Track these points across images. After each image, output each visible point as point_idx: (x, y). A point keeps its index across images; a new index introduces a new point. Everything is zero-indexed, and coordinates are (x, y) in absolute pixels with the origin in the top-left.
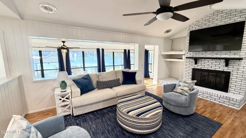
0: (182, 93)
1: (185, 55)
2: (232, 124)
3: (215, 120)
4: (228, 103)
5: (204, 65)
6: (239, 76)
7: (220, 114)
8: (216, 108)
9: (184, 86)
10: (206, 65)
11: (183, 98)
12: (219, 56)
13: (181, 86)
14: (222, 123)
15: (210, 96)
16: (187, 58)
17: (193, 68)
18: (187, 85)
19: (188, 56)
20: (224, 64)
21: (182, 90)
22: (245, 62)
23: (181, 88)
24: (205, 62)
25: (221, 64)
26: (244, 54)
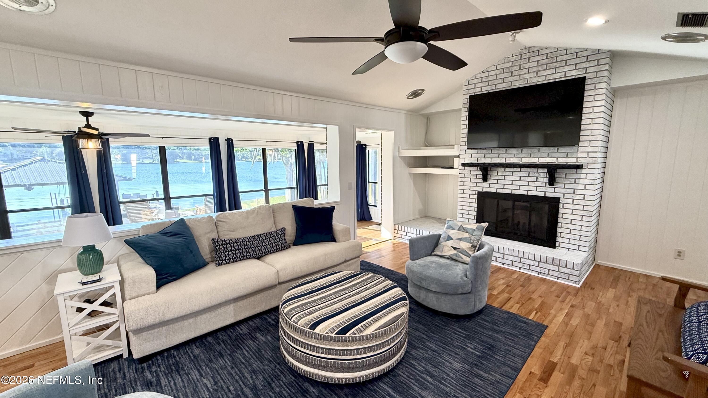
0: (454, 257)
1: (458, 157)
2: (566, 323)
3: (531, 318)
4: (556, 274)
5: (503, 182)
6: (577, 207)
7: (543, 304)
8: (532, 288)
9: (460, 239)
10: (507, 182)
11: (459, 269)
12: (534, 161)
13: (452, 239)
14: (545, 323)
15: (518, 259)
16: (464, 165)
17: (479, 192)
18: (466, 235)
19: (467, 161)
20: (546, 180)
21: (455, 248)
22: (587, 174)
23: (453, 244)
24: (505, 176)
25: (540, 179)
26: (585, 155)
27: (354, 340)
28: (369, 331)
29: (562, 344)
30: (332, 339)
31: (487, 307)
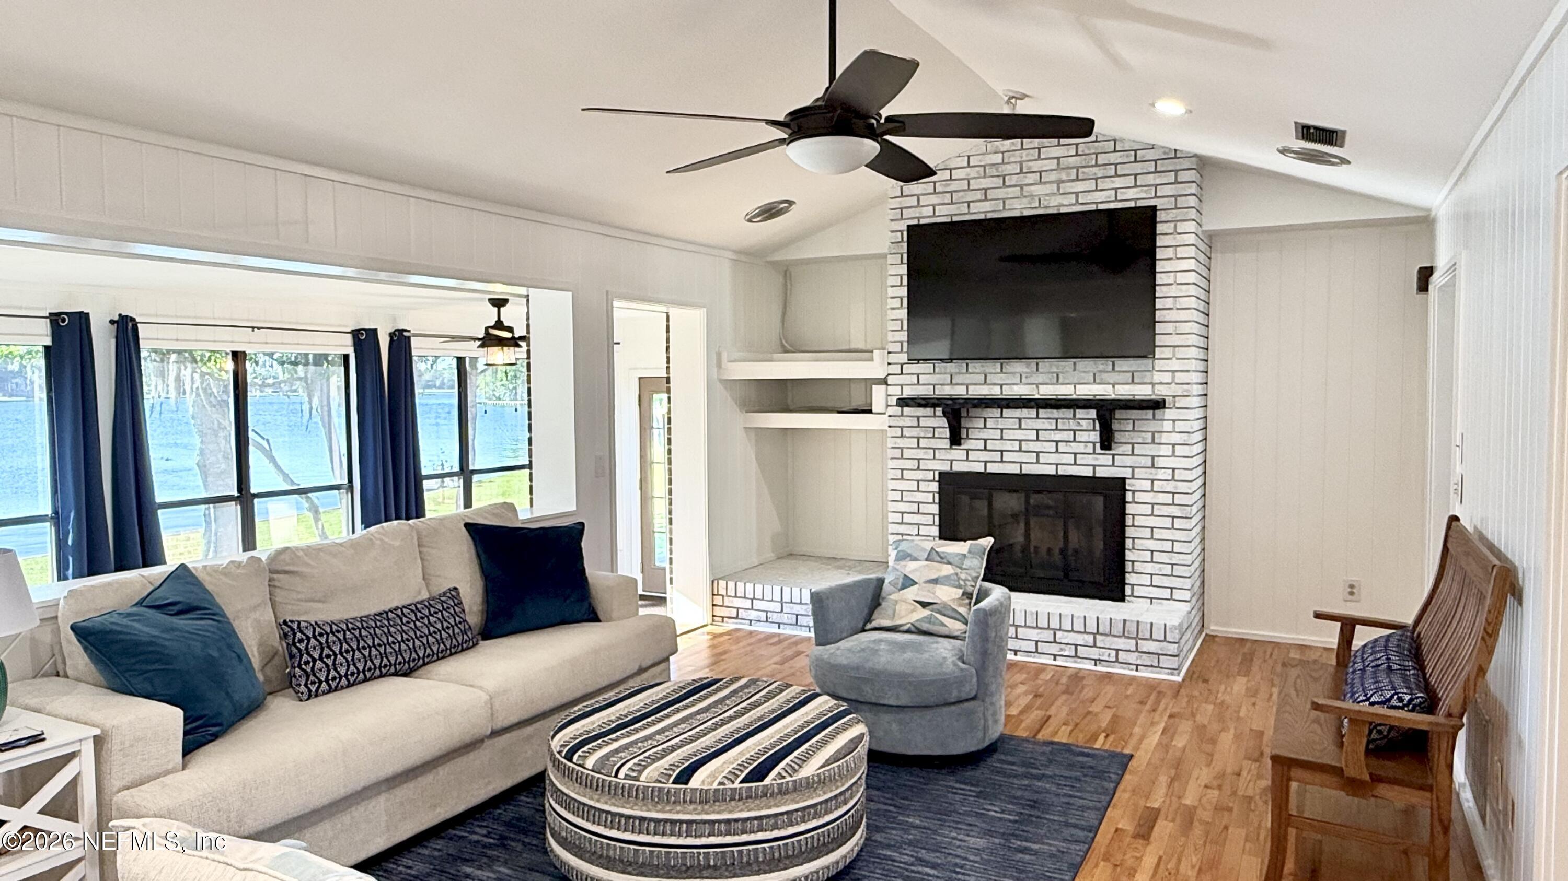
0: (925, 626)
1: (884, 382)
2: (1164, 746)
3: (1097, 746)
4: (1132, 658)
5: (998, 445)
6: (1162, 498)
7: (1115, 719)
8: (1088, 693)
9: (935, 581)
10: (1007, 446)
11: (945, 650)
12: (1065, 391)
13: (914, 583)
14: (1127, 751)
15: (1048, 636)
16: (903, 402)
17: (941, 474)
18: (947, 570)
19: (908, 392)
20: (1095, 436)
21: (924, 605)
22: (1174, 421)
23: (917, 595)
24: (1002, 430)
25: (1082, 436)
26: (1167, 378)
27: (783, 791)
28: (810, 769)
29: (1163, 779)
30: (735, 797)
31: (1002, 739)
